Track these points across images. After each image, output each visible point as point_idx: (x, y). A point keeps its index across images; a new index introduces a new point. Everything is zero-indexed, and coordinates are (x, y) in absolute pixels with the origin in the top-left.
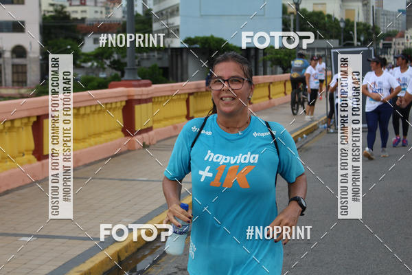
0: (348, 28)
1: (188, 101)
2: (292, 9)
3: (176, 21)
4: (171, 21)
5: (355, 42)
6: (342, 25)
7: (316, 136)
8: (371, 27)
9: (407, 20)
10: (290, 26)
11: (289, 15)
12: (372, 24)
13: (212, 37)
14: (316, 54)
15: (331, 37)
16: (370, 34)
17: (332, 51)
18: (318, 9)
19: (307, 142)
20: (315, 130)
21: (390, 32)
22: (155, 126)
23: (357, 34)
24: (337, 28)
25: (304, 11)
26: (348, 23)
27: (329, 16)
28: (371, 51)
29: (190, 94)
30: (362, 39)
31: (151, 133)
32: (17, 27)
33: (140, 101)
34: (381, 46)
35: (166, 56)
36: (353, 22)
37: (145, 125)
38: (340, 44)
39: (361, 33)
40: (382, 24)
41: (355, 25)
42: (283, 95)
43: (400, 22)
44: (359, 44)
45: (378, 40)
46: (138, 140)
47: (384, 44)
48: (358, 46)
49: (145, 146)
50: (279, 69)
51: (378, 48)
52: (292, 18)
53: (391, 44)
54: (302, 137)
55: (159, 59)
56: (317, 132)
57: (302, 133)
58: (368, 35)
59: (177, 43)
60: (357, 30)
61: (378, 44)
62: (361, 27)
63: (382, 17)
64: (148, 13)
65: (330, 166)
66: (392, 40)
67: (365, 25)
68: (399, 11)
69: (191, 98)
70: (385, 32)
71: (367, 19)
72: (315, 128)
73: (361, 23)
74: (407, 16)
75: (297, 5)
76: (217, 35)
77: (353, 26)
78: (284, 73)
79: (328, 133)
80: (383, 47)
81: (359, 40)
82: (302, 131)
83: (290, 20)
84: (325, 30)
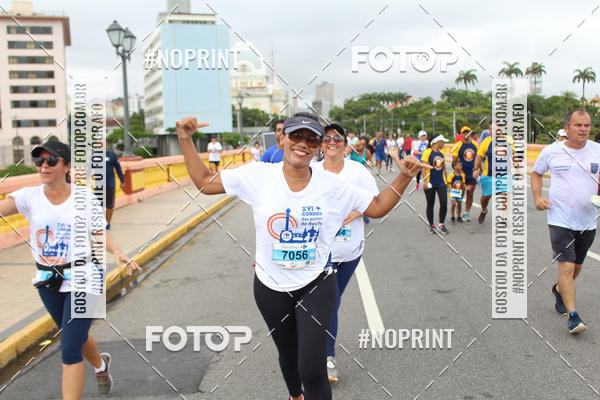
1: (168, 169)
2: (237, 107)
3: (161, 117)
4: (157, 116)
11: (237, 111)
18: (255, 107)
22: (146, 187)
24: (268, 119)
25: (246, 109)
27: (263, 112)
29: (170, 165)
31: (143, 192)
32: (52, 123)
33: (135, 171)
35: (155, 141)
37: (139, 187)
46: (134, 197)
49: (139, 201)
50: (231, 147)
52: (238, 113)
55: (151, 142)
59: (162, 131)
64: (142, 112)
69: (171, 168)
71: (287, 113)
75: (240, 104)
84: (260, 121)
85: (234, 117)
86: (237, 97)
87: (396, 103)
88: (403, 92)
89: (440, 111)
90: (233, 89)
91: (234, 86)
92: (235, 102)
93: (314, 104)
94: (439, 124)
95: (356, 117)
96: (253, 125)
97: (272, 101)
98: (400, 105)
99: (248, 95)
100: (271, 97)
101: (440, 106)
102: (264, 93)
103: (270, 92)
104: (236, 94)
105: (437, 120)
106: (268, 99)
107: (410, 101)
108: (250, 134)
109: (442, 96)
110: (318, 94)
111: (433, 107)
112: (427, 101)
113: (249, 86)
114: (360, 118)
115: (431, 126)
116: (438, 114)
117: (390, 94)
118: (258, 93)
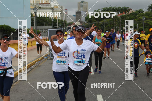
0: (55, 21)
2: (34, 15)
5: (58, 27)
6: (52, 20)
7: (43, 61)
8: (63, 21)
9: (76, 19)
10: (34, 21)
11: (33, 17)
12: (63, 20)
13: (5, 25)
14: (44, 31)
15: (49, 25)
16: (63, 24)
17: (48, 30)
19: (40, 63)
20: (43, 59)
21: (70, 23)
23: (58, 23)
24: (51, 22)
26: (55, 20)
27: (48, 17)
28: (62, 30)
30: (60, 25)
34: (67, 28)
36: (57, 19)
38: (52, 27)
39: (60, 23)
40: (67, 20)
41: (58, 20)
42: (31, 46)
43: (74, 19)
44: (59, 27)
45: (66, 26)
47: (68, 27)
48: (59, 28)
51: (66, 29)
52: (34, 18)
53: (70, 27)
54: (38, 62)
56: (44, 60)
57: (38, 60)
58: (62, 24)
60: (58, 22)
61: (66, 27)
62: (60, 21)
63: (68, 17)
65: (48, 72)
66: (71, 26)
67: (61, 20)
68: (73, 15)
70: (69, 23)
71: (62, 18)
72: (43, 58)
73: (60, 20)
74: (76, 17)
75: (36, 13)
76: (6, 24)
77: (57, 21)
78: (32, 38)
79: (48, 60)
80: (68, 28)
81: (59, 26)
82: (38, 59)
83: (34, 19)
84: (47, 22)
85: (32, 20)
86: (34, 9)
87: (122, 13)
88: (126, 7)
89: (147, 17)
90: (31, 4)
91: (32, 3)
92: (33, 12)
93: (77, 13)
94: (147, 24)
95: (100, 21)
96: (43, 25)
97: (53, 12)
98: (125, 14)
99: (40, 7)
100: (52, 9)
101: (147, 14)
102: (49, 7)
103: (52, 6)
104: (33, 7)
105: (146, 22)
106: (51, 10)
107: (131, 12)
108: (41, 29)
109: (149, 9)
110: (79, 7)
111: (143, 15)
112: (140, 11)
113: (41, 3)
114: (102, 21)
115: (142, 26)
116: (146, 19)
117: (119, 7)
118: (45, 7)
